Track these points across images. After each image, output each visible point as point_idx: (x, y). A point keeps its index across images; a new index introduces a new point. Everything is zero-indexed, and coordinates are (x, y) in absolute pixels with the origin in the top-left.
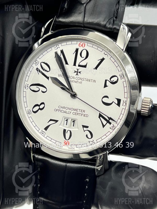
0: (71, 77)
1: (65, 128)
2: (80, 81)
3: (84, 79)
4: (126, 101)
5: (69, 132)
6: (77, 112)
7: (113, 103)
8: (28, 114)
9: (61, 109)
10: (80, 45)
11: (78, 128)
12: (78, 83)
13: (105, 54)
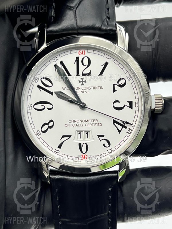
0: (77, 88)
1: (80, 142)
2: (86, 90)
3: (91, 88)
4: (137, 102)
5: (85, 145)
6: (89, 123)
7: (125, 106)
8: (37, 135)
9: (73, 123)
10: (80, 53)
11: (94, 139)
12: (85, 92)
13: (108, 58)
